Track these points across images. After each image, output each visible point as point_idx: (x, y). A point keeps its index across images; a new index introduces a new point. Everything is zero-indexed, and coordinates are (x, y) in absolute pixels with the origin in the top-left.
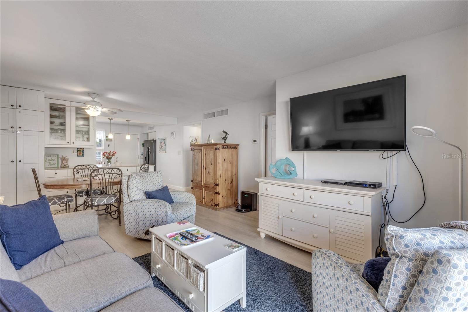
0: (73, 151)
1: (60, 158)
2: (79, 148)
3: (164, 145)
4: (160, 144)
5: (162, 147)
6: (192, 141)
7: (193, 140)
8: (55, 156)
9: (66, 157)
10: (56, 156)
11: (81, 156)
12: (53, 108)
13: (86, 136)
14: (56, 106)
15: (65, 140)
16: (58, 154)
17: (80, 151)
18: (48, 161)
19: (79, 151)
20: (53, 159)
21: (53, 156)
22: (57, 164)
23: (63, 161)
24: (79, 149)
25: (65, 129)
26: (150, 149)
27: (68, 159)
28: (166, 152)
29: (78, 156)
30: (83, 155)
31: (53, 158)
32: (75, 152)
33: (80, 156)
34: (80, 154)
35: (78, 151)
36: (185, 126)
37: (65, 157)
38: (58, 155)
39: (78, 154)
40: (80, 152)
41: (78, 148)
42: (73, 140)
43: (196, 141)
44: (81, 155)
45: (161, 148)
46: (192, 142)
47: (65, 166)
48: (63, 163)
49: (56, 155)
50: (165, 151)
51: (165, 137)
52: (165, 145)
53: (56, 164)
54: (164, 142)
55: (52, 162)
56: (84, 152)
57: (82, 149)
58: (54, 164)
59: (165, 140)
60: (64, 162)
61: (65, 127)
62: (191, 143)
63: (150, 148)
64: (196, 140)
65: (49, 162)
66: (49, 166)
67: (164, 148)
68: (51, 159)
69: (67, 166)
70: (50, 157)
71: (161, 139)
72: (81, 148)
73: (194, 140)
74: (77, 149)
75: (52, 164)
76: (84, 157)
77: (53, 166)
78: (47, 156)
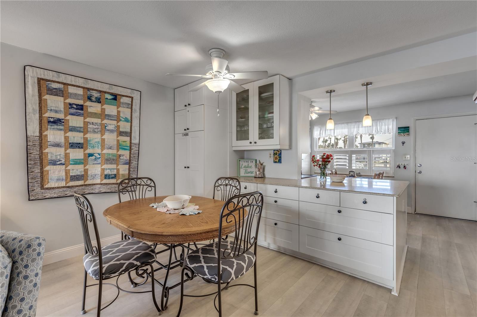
0: (270, 154)
8: (252, 162)
9: (264, 163)
10: (254, 162)
11: (277, 162)
16: (256, 159)
17: (276, 154)
18: (244, 167)
20: (250, 165)
21: (250, 162)
24: (275, 152)
29: (274, 162)
30: (280, 161)
33: (276, 162)
35: (274, 154)
38: (256, 161)
40: (276, 156)
41: (274, 150)
44: (277, 161)
49: (254, 160)
53: (253, 172)
55: (249, 170)
56: (282, 156)
58: (252, 173)
65: (245, 169)
66: (245, 174)
68: (247, 165)
72: (277, 150)
75: (249, 172)
76: (281, 163)
77: (250, 175)
78: (242, 162)
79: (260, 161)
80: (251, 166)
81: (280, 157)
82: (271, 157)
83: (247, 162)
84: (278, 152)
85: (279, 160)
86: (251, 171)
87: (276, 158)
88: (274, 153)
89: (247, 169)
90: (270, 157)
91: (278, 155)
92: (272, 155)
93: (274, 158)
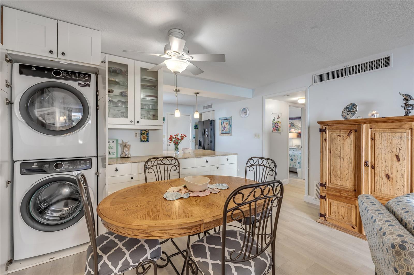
0: (136, 134)
2: (142, 130)
3: (228, 127)
4: (221, 125)
5: (224, 128)
6: (274, 120)
7: (275, 118)
10: (115, 142)
12: (111, 70)
13: (152, 113)
14: (117, 67)
15: (127, 117)
16: (117, 138)
17: (144, 134)
20: (111, 145)
21: (111, 142)
23: (124, 149)
24: (143, 132)
25: (127, 102)
26: (207, 131)
27: (130, 146)
28: (231, 135)
29: (142, 141)
30: (147, 140)
32: (138, 135)
35: (141, 134)
36: (267, 98)
37: (126, 143)
38: (117, 140)
39: (142, 138)
40: (144, 135)
42: (138, 117)
43: (278, 119)
44: (145, 140)
45: (223, 129)
46: (275, 120)
47: (126, 157)
48: (123, 152)
49: (115, 139)
50: (230, 132)
51: (231, 116)
53: (114, 152)
54: (228, 122)
56: (149, 135)
57: (147, 131)
58: (113, 154)
59: (229, 120)
61: (127, 99)
62: (273, 122)
64: (279, 118)
67: (228, 130)
69: (129, 156)
71: (223, 119)
72: (145, 130)
73: (276, 118)
74: (140, 131)
76: (148, 142)
77: (111, 156)
80: (113, 146)
81: (148, 137)
82: (137, 137)
83: (108, 142)
84: (145, 132)
86: (112, 152)
87: (144, 138)
88: (141, 132)
90: (136, 136)
91: (145, 134)
92: (139, 135)
93: (141, 137)
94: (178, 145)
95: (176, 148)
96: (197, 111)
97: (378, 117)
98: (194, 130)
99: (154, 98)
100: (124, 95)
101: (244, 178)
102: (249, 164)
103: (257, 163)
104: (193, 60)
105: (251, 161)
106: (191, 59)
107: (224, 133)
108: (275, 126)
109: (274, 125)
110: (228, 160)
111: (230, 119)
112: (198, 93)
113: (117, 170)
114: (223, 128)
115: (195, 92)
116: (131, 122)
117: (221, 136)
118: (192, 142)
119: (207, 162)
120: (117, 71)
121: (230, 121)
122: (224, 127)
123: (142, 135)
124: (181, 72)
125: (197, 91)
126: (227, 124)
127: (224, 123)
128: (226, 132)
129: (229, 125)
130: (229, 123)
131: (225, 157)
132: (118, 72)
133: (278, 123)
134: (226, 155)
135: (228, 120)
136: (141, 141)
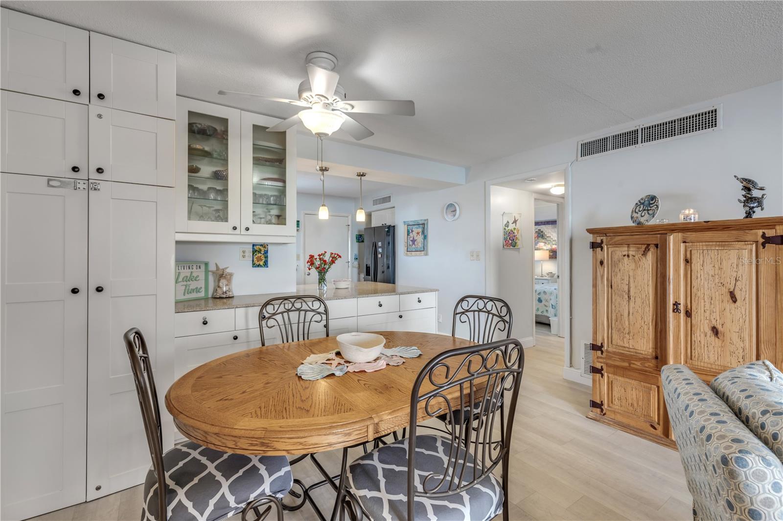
0: (244, 252)
1: (211, 271)
2: (256, 245)
3: (420, 238)
4: (408, 235)
5: (414, 241)
6: (507, 225)
7: (508, 222)
8: (200, 267)
9: (227, 268)
10: (203, 267)
11: (261, 266)
12: (195, 129)
13: (275, 211)
14: (205, 123)
15: (226, 220)
16: (206, 260)
17: (260, 252)
18: (183, 281)
19: (256, 251)
20: (195, 275)
21: (195, 267)
22: (203, 289)
23: (219, 280)
24: (256, 248)
25: (227, 190)
26: (380, 247)
27: (231, 275)
28: (426, 254)
29: (254, 265)
30: (266, 264)
31: (196, 272)
32: (247, 254)
33: (259, 266)
34: (259, 259)
35: (254, 251)
36: (493, 185)
37: (223, 269)
38: (206, 264)
39: (255, 259)
40: (260, 255)
41: (253, 245)
42: (248, 221)
43: (514, 224)
44: (262, 263)
45: (411, 243)
46: (508, 227)
47: (224, 296)
48: (219, 287)
50: (424, 249)
51: (426, 219)
52: (425, 237)
53: (201, 288)
54: (420, 230)
55: (193, 285)
56: (269, 254)
57: (265, 247)
58: (198, 290)
59: (423, 226)
60: (221, 284)
61: (227, 185)
62: (505, 229)
63: (380, 244)
64: (515, 222)
65: (185, 283)
66: (185, 296)
67: (420, 245)
68: (189, 275)
69: (229, 294)
70: (188, 270)
71: (411, 224)
72: (261, 245)
73: (511, 222)
74: (252, 247)
75: (193, 290)
76: (268, 267)
77: (194, 295)
78: (180, 268)
79: (219, 265)
80: (198, 276)
81: (266, 257)
82: (247, 258)
83: (189, 268)
84: (262, 248)
85: (264, 262)
86: (197, 288)
88: (253, 249)
89: (188, 283)
90: (244, 257)
91: (262, 253)
92: (249, 253)
93: (253, 258)
94: (325, 273)
95: (322, 280)
96: (362, 209)
97: (697, 220)
98: (356, 244)
99: (280, 184)
100: (221, 177)
101: (451, 335)
102: (459, 310)
103: (475, 308)
104: (354, 111)
105: (465, 304)
106: (350, 110)
107: (414, 250)
108: (508, 238)
109: (506, 236)
110: (420, 301)
111: (424, 224)
112: (363, 175)
113: (205, 323)
114: (411, 241)
115: (357, 173)
116: (235, 228)
117: (407, 255)
118: (353, 267)
119: (380, 305)
120: (208, 131)
121: (424, 228)
122: (413, 238)
123: (256, 254)
124: (330, 135)
125: (362, 171)
126: (418, 233)
127: (412, 231)
128: (417, 247)
129: (423, 236)
130: (422, 232)
131: (415, 296)
132: (209, 134)
133: (514, 231)
134: (416, 292)
135: (421, 226)
136: (253, 267)
